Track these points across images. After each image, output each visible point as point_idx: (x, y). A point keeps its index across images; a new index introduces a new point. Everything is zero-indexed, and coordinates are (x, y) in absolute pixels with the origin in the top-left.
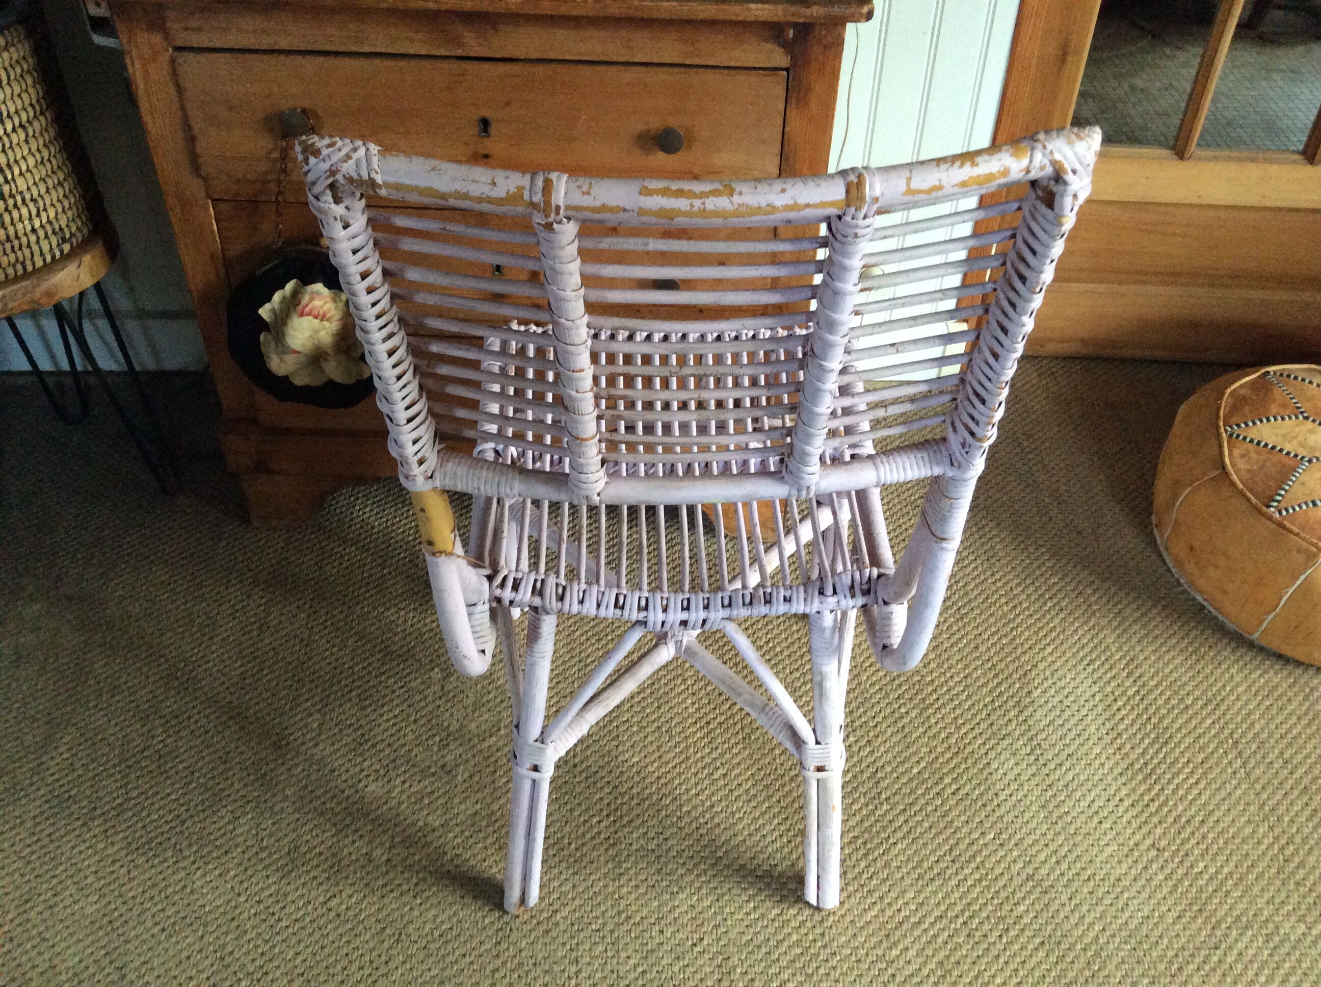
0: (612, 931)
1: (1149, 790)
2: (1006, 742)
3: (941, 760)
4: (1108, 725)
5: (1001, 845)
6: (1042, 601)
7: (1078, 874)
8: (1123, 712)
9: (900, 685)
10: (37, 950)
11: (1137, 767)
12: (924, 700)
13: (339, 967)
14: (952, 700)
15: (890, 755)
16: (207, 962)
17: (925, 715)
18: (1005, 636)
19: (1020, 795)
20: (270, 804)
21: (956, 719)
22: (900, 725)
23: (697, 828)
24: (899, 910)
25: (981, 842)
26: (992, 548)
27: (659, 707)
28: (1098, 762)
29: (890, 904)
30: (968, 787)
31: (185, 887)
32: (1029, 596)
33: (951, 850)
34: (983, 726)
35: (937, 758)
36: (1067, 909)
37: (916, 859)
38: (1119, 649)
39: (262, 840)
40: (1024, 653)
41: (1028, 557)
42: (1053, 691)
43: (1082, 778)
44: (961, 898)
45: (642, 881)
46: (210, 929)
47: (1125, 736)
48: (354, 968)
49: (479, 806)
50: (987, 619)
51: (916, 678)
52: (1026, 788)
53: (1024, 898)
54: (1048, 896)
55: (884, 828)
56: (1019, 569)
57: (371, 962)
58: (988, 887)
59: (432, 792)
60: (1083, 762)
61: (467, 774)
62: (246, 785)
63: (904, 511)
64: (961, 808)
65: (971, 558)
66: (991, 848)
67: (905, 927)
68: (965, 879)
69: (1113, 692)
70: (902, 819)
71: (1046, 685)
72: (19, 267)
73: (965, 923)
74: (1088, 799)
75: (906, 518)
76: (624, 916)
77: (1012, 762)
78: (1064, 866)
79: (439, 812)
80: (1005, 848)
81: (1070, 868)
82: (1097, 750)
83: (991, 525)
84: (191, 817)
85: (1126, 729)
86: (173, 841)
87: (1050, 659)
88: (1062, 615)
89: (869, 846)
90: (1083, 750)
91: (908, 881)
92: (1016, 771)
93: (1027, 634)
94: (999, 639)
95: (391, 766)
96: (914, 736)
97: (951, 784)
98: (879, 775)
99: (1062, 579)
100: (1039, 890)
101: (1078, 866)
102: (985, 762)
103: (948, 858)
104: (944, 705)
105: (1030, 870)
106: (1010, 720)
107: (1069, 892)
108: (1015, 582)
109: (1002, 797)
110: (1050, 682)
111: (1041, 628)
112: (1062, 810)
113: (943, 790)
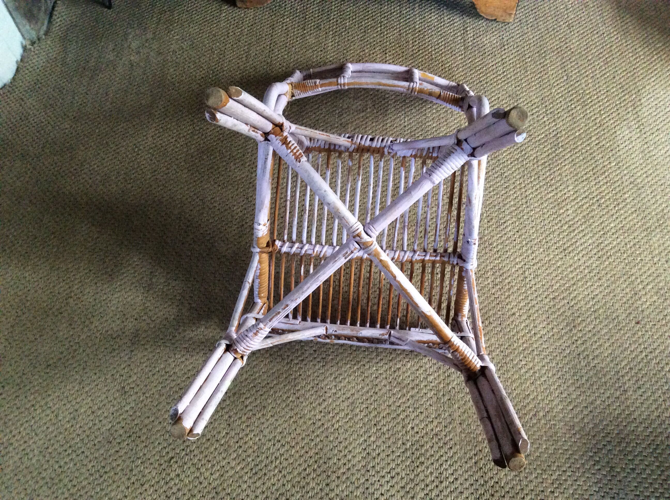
2: (625, 122)
3: (591, 130)
5: (619, 168)
6: (652, 55)
7: (656, 182)
9: (572, 95)
12: (584, 101)
14: (599, 102)
15: (565, 126)
17: (584, 109)
18: (630, 72)
19: (630, 146)
21: (600, 111)
22: (571, 113)
24: (565, 194)
25: (609, 166)
26: (627, 28)
29: (561, 191)
30: (604, 142)
32: (645, 52)
33: (593, 169)
34: (614, 114)
35: (589, 128)
36: (650, 197)
37: (575, 173)
40: (639, 81)
41: (646, 33)
42: (652, 99)
43: (663, 140)
44: (596, 190)
50: (621, 64)
51: (581, 92)
52: (634, 143)
53: (628, 191)
54: (640, 191)
55: (560, 159)
56: (641, 39)
58: (611, 186)
60: (665, 133)
61: (353, 128)
63: (580, 8)
64: (599, 151)
65: (615, 33)
66: (613, 169)
67: (567, 201)
68: (599, 182)
70: (569, 155)
71: (649, 96)
73: (598, 200)
75: (581, 12)
77: (628, 131)
78: (650, 179)
81: (652, 179)
83: (628, 16)
87: (653, 84)
88: (661, 63)
89: (551, 166)
92: (630, 135)
93: (642, 71)
94: (627, 74)
96: (578, 118)
97: (595, 140)
98: (559, 135)
99: (663, 45)
100: (636, 188)
101: (657, 178)
102: (614, 131)
103: (591, 173)
104: (595, 104)
105: (632, 180)
106: (629, 112)
107: (651, 190)
108: (638, 46)
109: (621, 147)
110: (651, 95)
111: (649, 69)
112: (651, 154)
113: (591, 143)
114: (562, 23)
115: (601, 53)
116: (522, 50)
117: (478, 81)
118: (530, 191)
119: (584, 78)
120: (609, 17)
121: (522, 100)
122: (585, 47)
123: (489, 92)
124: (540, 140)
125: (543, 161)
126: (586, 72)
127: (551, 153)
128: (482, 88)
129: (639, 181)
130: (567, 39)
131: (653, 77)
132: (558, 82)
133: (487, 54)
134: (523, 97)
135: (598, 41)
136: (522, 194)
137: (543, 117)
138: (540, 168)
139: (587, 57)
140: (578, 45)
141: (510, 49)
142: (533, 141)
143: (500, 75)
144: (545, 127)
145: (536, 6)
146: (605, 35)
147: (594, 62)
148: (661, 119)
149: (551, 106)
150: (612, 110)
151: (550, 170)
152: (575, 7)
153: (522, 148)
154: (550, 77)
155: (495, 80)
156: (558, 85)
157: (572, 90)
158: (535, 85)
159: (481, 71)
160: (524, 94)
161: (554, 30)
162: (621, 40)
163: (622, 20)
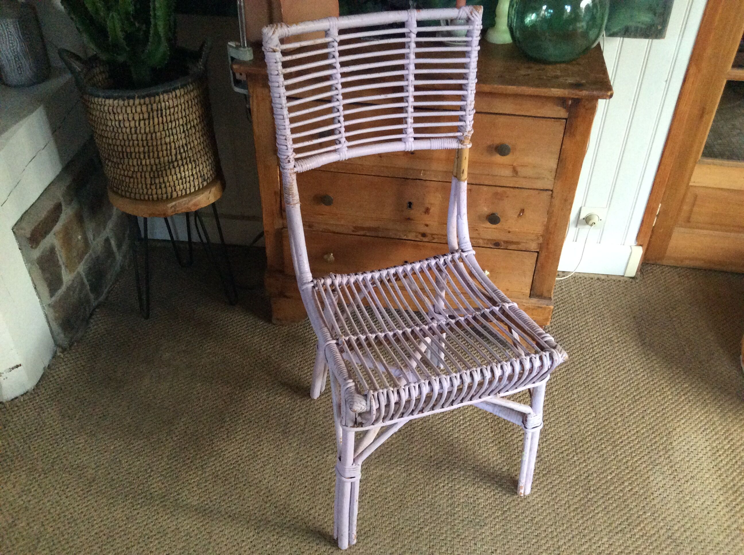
0: (450, 541)
1: (735, 499)
2: (658, 467)
3: (623, 473)
4: (714, 463)
5: (654, 519)
6: (679, 395)
7: (696, 539)
8: (722, 457)
9: (602, 433)
10: (170, 520)
11: (729, 486)
12: (614, 442)
14: (629, 443)
15: (596, 468)
16: (251, 534)
18: (659, 412)
19: (665, 495)
20: (281, 460)
21: (631, 453)
22: (601, 453)
23: (494, 495)
24: (599, 547)
25: (644, 517)
26: (652, 366)
27: (474, 432)
28: (708, 482)
29: (595, 543)
30: (637, 488)
31: (240, 496)
33: (627, 519)
34: (646, 458)
35: (621, 472)
37: (609, 522)
38: (721, 424)
39: (277, 477)
40: (669, 422)
41: (672, 372)
42: (684, 443)
43: (699, 489)
44: (632, 544)
45: (465, 518)
46: (252, 518)
47: (723, 470)
49: (383, 472)
50: (649, 403)
51: (610, 430)
52: (668, 491)
53: (666, 547)
54: (679, 548)
55: (592, 505)
56: (667, 378)
58: (647, 539)
60: (700, 481)
62: (270, 450)
63: (605, 343)
64: (633, 498)
65: (642, 370)
66: (649, 520)
68: (635, 535)
69: (717, 447)
70: (602, 501)
71: (680, 440)
72: (184, 191)
74: (702, 500)
75: (606, 346)
76: (456, 534)
77: (661, 477)
78: (688, 533)
80: (656, 521)
81: (691, 535)
82: (707, 476)
83: (652, 354)
84: (243, 462)
85: (723, 466)
86: (235, 473)
87: (683, 427)
88: (690, 404)
90: (700, 474)
91: (604, 533)
92: (663, 482)
93: (671, 412)
94: (656, 414)
96: (609, 459)
97: (628, 486)
98: (590, 478)
99: (690, 385)
100: (674, 544)
101: (696, 534)
102: (646, 476)
103: (626, 523)
104: (625, 445)
105: (669, 534)
107: (691, 546)
108: (665, 385)
109: (655, 495)
110: (683, 438)
111: (678, 410)
112: (688, 505)
113: (624, 488)
114: (588, 357)
115: (629, 390)
118: (563, 541)
119: (612, 416)
120: (634, 354)
121: (550, 436)
122: (612, 383)
124: (570, 482)
125: (575, 506)
126: (614, 410)
127: (583, 498)
129: (677, 535)
130: (593, 373)
132: (587, 419)
134: (552, 432)
135: (625, 378)
136: (554, 544)
137: (573, 457)
138: (572, 514)
139: (615, 393)
140: (605, 381)
142: (564, 482)
144: (576, 467)
145: (562, 338)
146: (631, 372)
147: (622, 400)
148: (695, 466)
149: (581, 444)
150: (644, 453)
151: (582, 517)
152: (600, 342)
153: (553, 490)
154: (579, 413)
156: (586, 422)
157: (601, 428)
158: (564, 420)
160: (553, 429)
161: (579, 363)
162: (648, 378)
163: (647, 357)
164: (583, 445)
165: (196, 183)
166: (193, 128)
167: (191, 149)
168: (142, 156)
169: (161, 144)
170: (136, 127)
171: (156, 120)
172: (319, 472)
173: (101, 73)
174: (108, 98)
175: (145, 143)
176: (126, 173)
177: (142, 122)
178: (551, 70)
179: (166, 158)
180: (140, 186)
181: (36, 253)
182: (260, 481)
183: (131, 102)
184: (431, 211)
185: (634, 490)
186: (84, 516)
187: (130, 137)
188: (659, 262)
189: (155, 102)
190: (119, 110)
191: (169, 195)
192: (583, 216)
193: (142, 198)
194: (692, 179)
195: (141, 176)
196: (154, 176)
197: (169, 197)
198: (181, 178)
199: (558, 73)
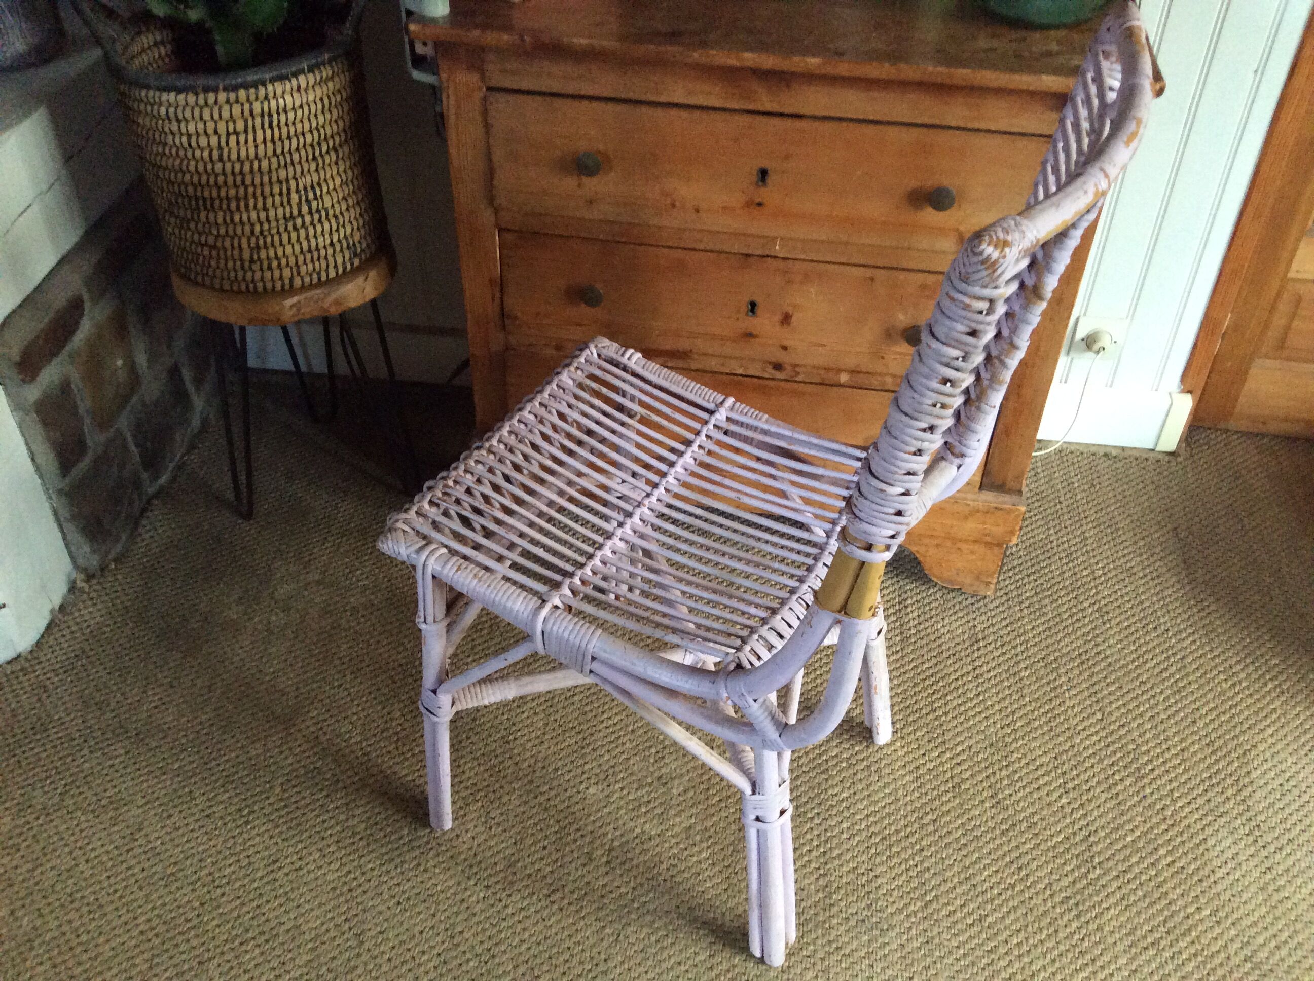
0: (823, 959)
2: (1223, 820)
3: (1156, 831)
5: (1218, 922)
6: (1262, 681)
7: (1299, 962)
9: (1115, 752)
10: (283, 909)
12: (1138, 769)
13: (561, 959)
14: (1167, 772)
15: (1103, 820)
16: (439, 939)
17: (1140, 784)
18: (1224, 713)
19: (1238, 874)
20: (498, 794)
21: (1172, 791)
22: (1114, 791)
23: (907, 870)
25: (1198, 917)
26: (1211, 623)
29: (1102, 967)
30: (1184, 861)
31: (419, 865)
32: (1249, 675)
33: (1165, 921)
34: (1200, 801)
35: (1152, 828)
37: (1129, 926)
39: (490, 828)
40: (1244, 732)
41: (1248, 636)
42: (1273, 773)
43: (1303, 865)
44: (1175, 971)
45: (852, 914)
46: (442, 907)
48: (575, 961)
49: (693, 821)
50: (1205, 694)
51: (1131, 747)
52: (1244, 867)
55: (1097, 892)
56: (1239, 647)
57: (592, 958)
58: (1204, 963)
59: (649, 802)
60: (1305, 849)
63: (1120, 578)
64: (1176, 880)
65: (1190, 631)
66: (1207, 924)
68: (1180, 952)
70: (1115, 884)
71: (1265, 767)
75: (1122, 584)
76: (834, 945)
77: (1230, 840)
78: (1284, 952)
79: (655, 822)
80: (1222, 926)
81: (1290, 955)
83: (1211, 599)
87: (1270, 741)
88: (1283, 698)
89: (1081, 908)
91: (1120, 947)
92: (1234, 850)
93: (1246, 713)
94: (1218, 716)
95: (611, 771)
96: (1129, 804)
97: (1166, 856)
98: (1092, 839)
99: (1283, 661)
101: (1300, 953)
102: (1201, 837)
103: (1162, 929)
104: (1160, 776)
105: (1247, 952)
106: (1228, 799)
108: (1234, 660)
109: (1219, 874)
110: (1270, 764)
111: (1261, 709)
112: (1282, 895)
113: (1158, 860)
114: (1086, 604)
115: (1166, 669)
116: (1013, 652)
117: (929, 709)
118: (1040, 963)
119: (1134, 719)
120: (1176, 600)
121: (1015, 755)
122: (1134, 656)
123: (951, 734)
124: (1054, 847)
125: (1063, 895)
126: (1138, 706)
127: (1080, 879)
128: (937, 723)
130: (1097, 636)
131: (1269, 726)
132: (1086, 723)
133: (945, 655)
134: (1018, 749)
135: (1159, 645)
136: (1023, 968)
137: (1060, 797)
138: (1058, 910)
139: (1139, 675)
140: (1120, 650)
141: (989, 648)
142: (1042, 847)
143: (971, 699)
144: (1064, 817)
145: (1037, 567)
146: (1170, 634)
147: (1152, 688)
148: (1295, 818)
149: (1074, 773)
151: (1078, 916)
153: (1021, 862)
154: (1070, 712)
155: (962, 709)
156: (1084, 729)
157: (1113, 743)
158: (1041, 726)
159: (934, 687)
160: (1020, 742)
161: (1071, 616)
162: (1202, 646)
163: (1199, 607)
164: (1078, 775)
165: (340, 261)
166: (332, 153)
167: (328, 192)
168: (233, 205)
169: (270, 183)
170: (220, 148)
171: (260, 133)
172: (570, 819)
173: (156, 44)
174: (168, 89)
175: (239, 179)
176: (203, 239)
177: (233, 138)
178: (1038, 42)
179: (280, 211)
180: (230, 264)
181: (33, 393)
182: (457, 836)
183: (211, 97)
184: (794, 319)
185: (1178, 865)
186: (121, 897)
187: (209, 167)
188: (1222, 425)
189: (257, 99)
190: (188, 114)
191: (287, 282)
192: (1080, 334)
193: (235, 288)
194: (1295, 266)
195: (232, 245)
196: (257, 244)
197: (287, 287)
198: (310, 251)
199: (1054, 47)
